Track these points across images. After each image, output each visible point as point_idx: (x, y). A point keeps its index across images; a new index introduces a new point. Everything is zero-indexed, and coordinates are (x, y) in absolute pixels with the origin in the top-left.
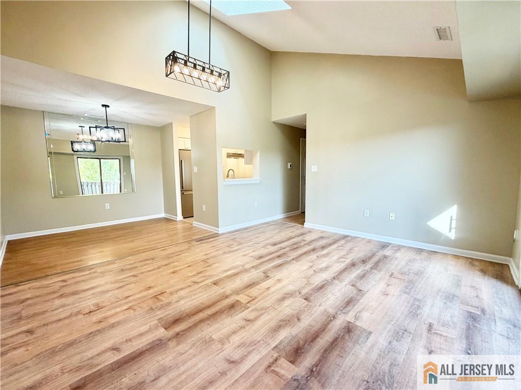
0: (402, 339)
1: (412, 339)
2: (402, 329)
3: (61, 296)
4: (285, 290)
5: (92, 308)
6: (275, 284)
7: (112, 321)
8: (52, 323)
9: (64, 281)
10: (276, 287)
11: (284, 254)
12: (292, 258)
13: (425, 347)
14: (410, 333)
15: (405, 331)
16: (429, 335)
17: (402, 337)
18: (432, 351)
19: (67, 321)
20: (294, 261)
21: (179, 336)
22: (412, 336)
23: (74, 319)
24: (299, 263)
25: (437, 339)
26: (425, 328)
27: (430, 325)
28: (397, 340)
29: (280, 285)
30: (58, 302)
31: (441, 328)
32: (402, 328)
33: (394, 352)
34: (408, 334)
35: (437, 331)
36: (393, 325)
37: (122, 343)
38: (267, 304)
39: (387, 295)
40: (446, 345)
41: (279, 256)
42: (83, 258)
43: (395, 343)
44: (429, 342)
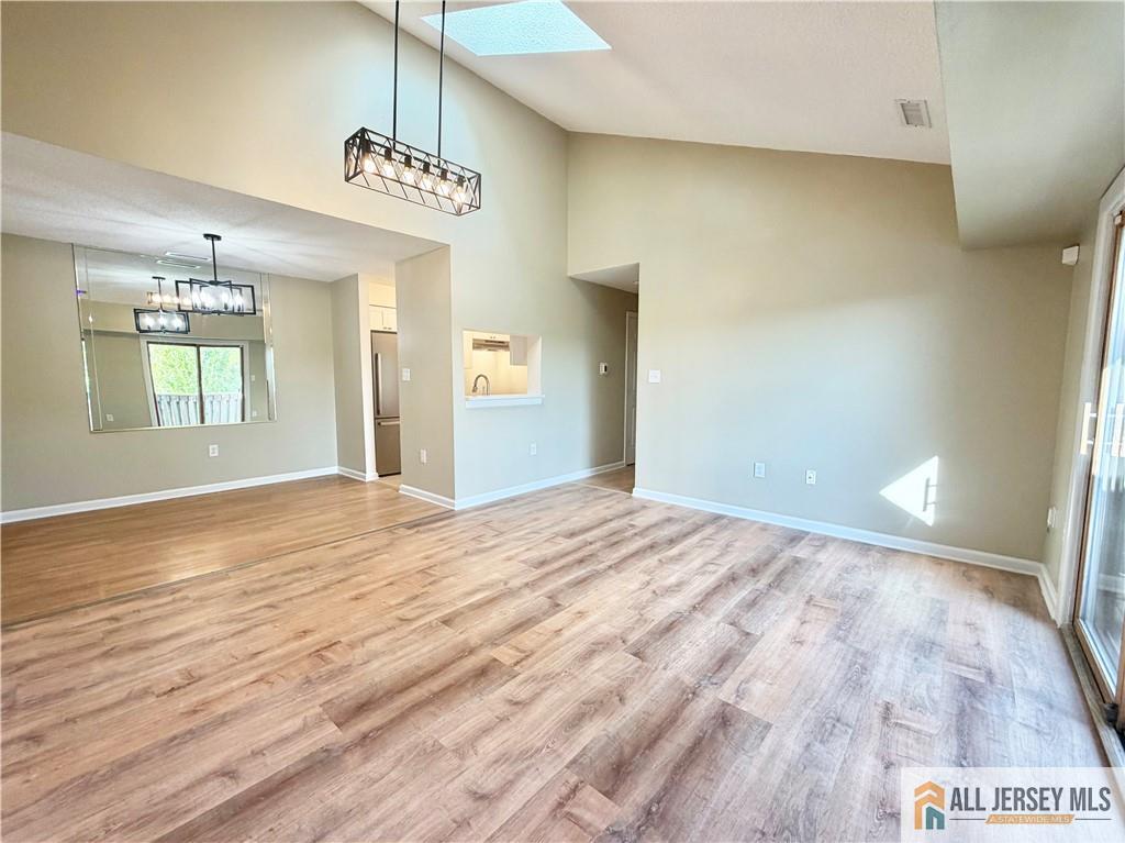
0: (831, 738)
1: (851, 739)
2: (831, 717)
3: (106, 655)
4: (594, 636)
5: (178, 680)
6: (572, 623)
7: (221, 709)
8: (84, 716)
9: (114, 619)
10: (575, 629)
11: (591, 555)
12: (608, 563)
13: (877, 756)
14: (847, 725)
15: (838, 720)
16: (886, 729)
17: (831, 734)
18: (892, 764)
19: (118, 712)
20: (612, 572)
21: (368, 740)
22: (850, 731)
23: (136, 706)
24: (622, 575)
25: (900, 736)
26: (877, 712)
27: (888, 708)
28: (821, 742)
29: (581, 625)
30: (98, 669)
31: (909, 714)
32: (832, 714)
33: (817, 766)
34: (843, 728)
35: (901, 719)
36: (814, 708)
37: (241, 760)
38: (556, 666)
39: (801, 643)
40: (919, 751)
41: (581, 561)
42: (159, 565)
43: (817, 746)
44: (885, 741)
